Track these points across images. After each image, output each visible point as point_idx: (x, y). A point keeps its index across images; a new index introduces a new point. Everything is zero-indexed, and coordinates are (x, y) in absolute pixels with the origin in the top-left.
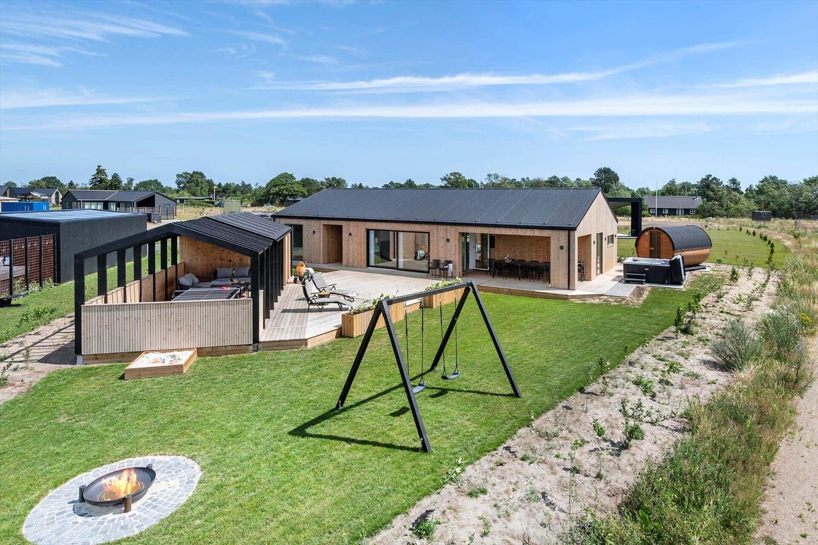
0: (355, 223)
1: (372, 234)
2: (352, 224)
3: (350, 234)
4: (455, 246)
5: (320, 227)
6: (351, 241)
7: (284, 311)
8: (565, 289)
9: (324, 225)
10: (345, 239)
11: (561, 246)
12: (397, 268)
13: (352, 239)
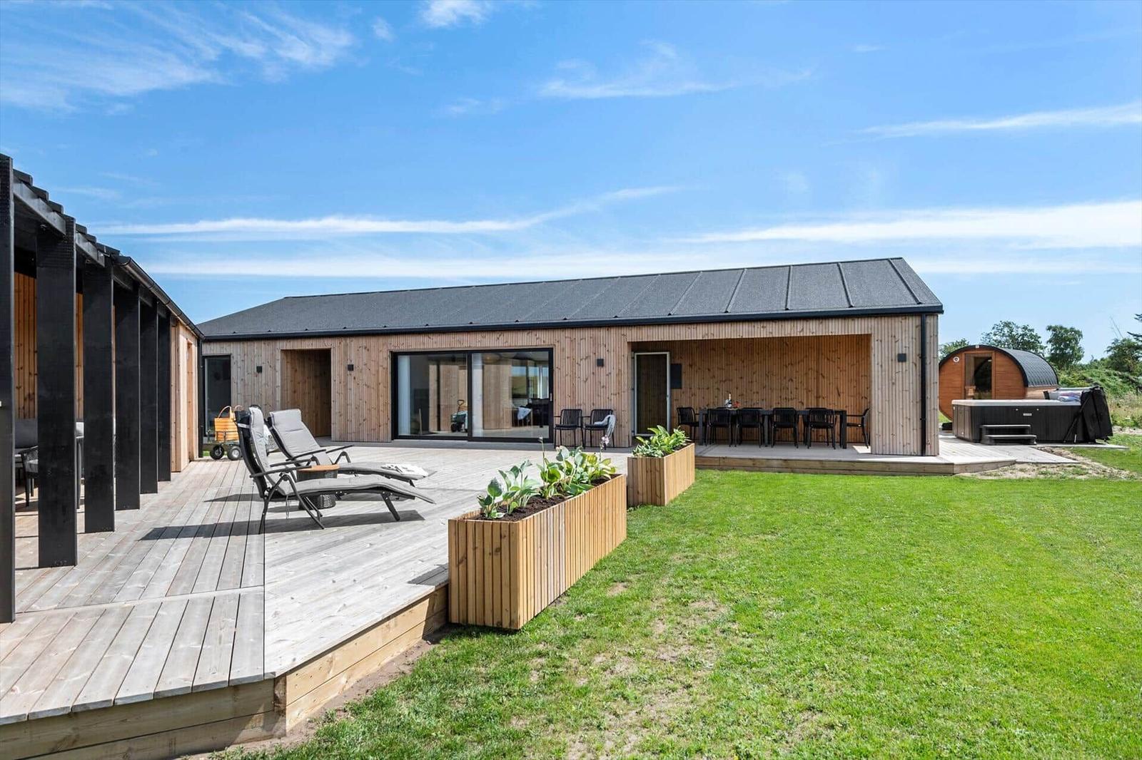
0: (363, 341)
1: (404, 363)
2: (354, 343)
3: (351, 368)
4: (619, 373)
5: (273, 355)
6: (352, 385)
7: (158, 534)
8: (917, 455)
9: (285, 352)
10: (337, 379)
11: (899, 355)
12: (470, 438)
13: (355, 378)
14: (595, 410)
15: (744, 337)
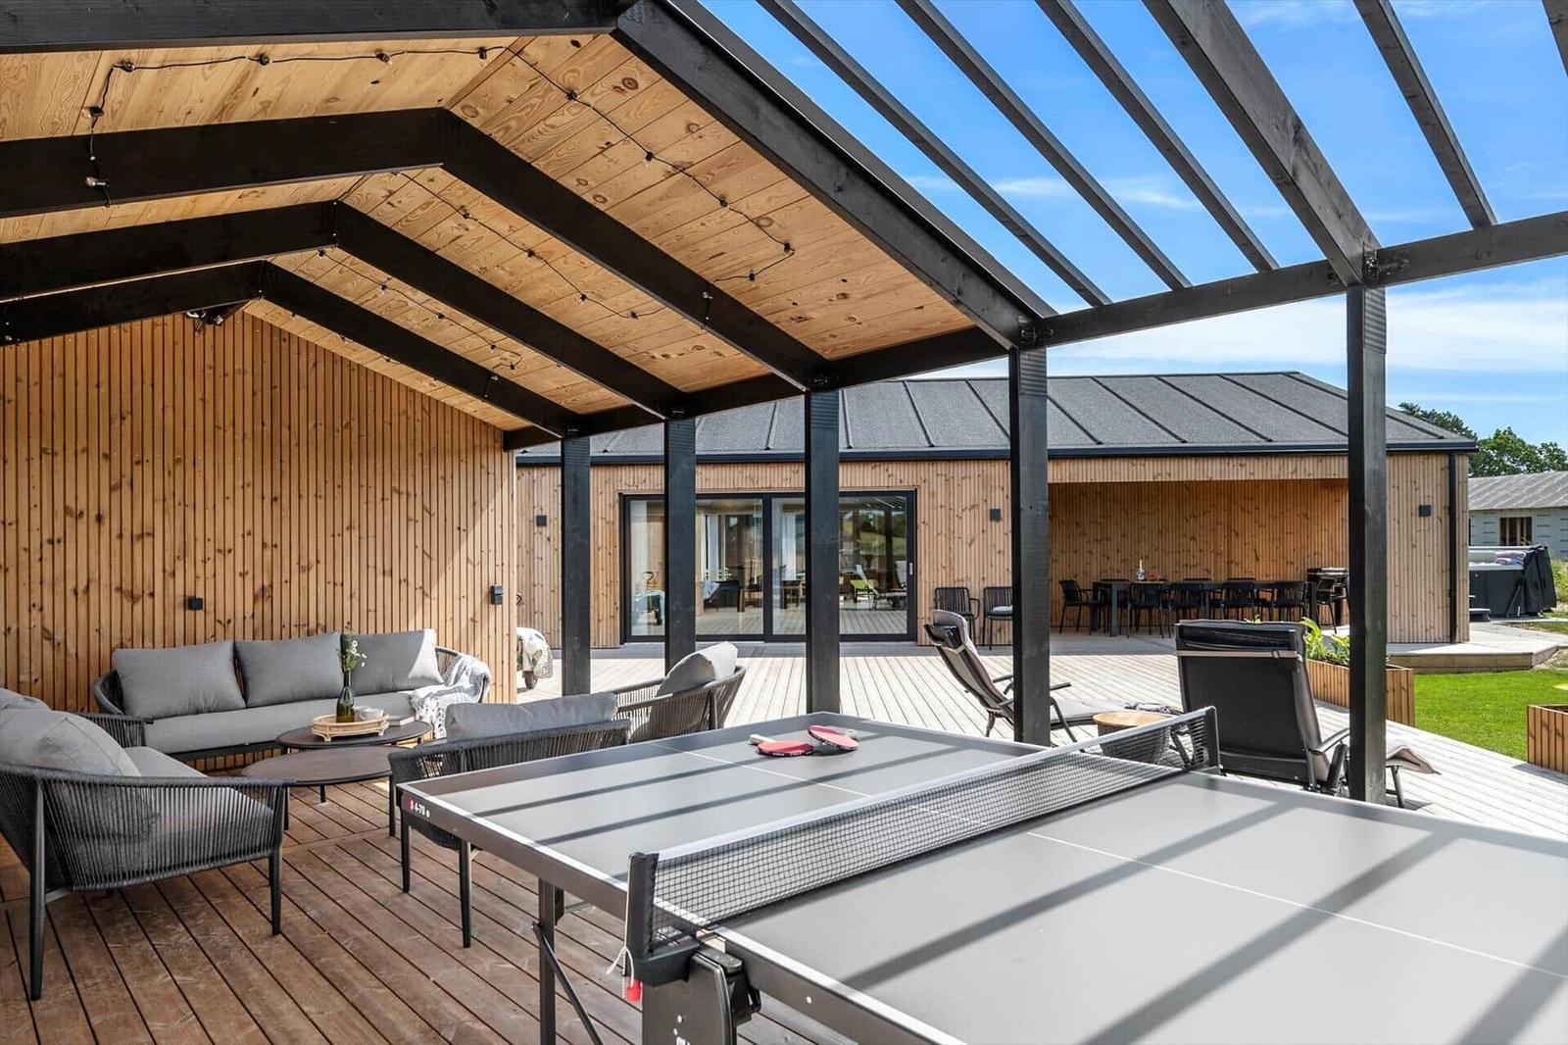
1: (640, 514)
2: (547, 478)
3: (541, 521)
6: (543, 550)
8: (1446, 644)
11: (1421, 507)
12: (767, 636)
13: (549, 539)
14: (988, 588)
15: (1214, 479)
